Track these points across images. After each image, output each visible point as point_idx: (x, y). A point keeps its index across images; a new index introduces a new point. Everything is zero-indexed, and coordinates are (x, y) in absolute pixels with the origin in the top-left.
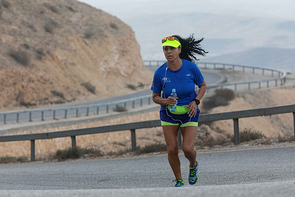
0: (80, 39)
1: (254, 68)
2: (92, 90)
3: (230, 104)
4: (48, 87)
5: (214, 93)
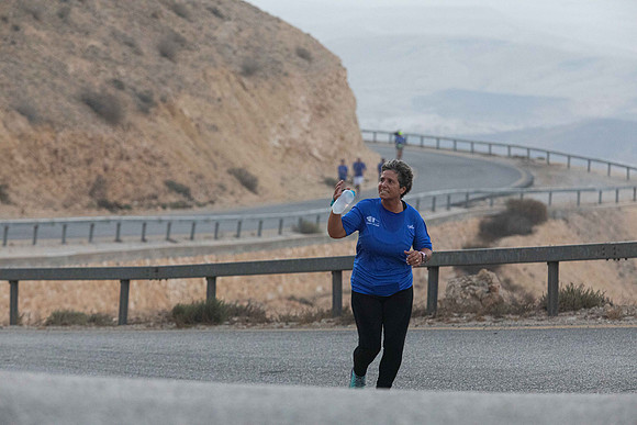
0: (232, 77)
1: (589, 161)
2: (250, 184)
3: (536, 231)
4: (159, 173)
5: (505, 208)
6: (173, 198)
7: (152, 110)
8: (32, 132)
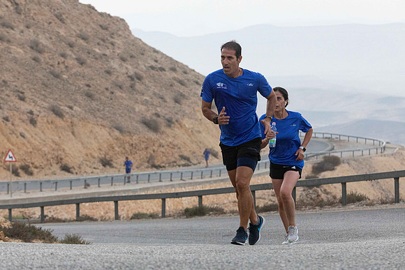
1: (357, 138)
2: (215, 154)
3: (336, 169)
4: (177, 152)
5: (322, 160)
6: (183, 162)
7: (172, 125)
8: (122, 137)
